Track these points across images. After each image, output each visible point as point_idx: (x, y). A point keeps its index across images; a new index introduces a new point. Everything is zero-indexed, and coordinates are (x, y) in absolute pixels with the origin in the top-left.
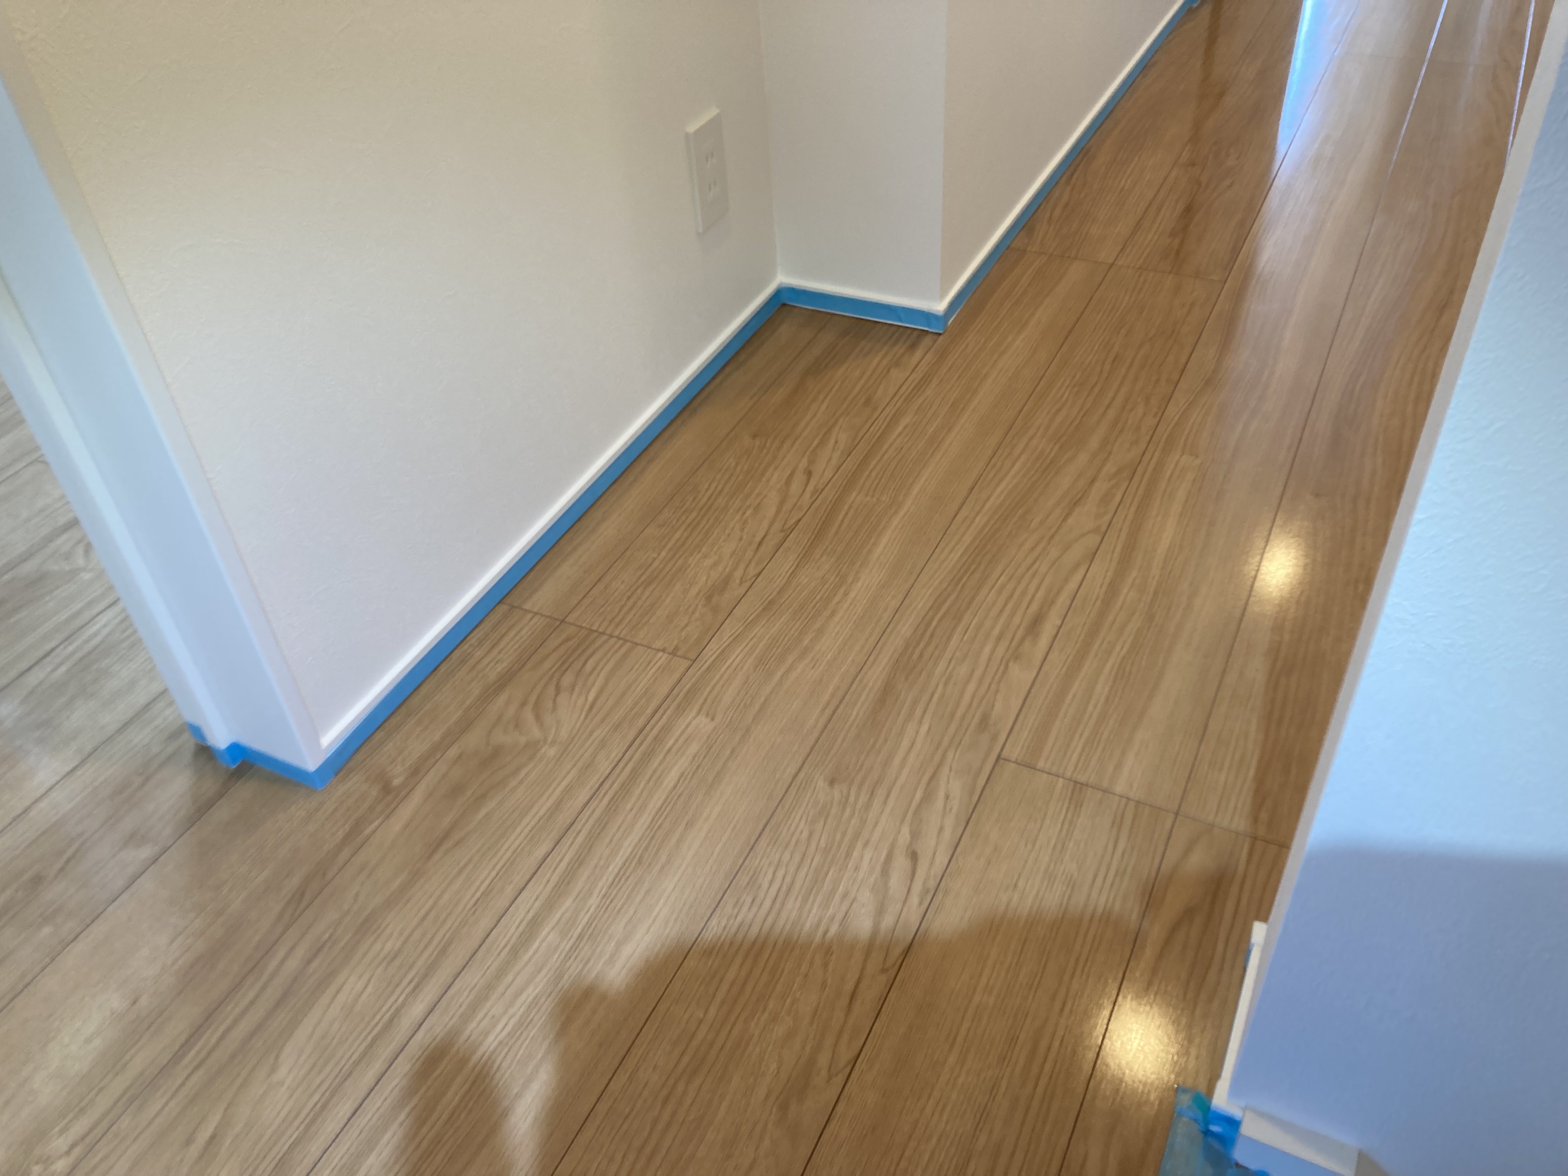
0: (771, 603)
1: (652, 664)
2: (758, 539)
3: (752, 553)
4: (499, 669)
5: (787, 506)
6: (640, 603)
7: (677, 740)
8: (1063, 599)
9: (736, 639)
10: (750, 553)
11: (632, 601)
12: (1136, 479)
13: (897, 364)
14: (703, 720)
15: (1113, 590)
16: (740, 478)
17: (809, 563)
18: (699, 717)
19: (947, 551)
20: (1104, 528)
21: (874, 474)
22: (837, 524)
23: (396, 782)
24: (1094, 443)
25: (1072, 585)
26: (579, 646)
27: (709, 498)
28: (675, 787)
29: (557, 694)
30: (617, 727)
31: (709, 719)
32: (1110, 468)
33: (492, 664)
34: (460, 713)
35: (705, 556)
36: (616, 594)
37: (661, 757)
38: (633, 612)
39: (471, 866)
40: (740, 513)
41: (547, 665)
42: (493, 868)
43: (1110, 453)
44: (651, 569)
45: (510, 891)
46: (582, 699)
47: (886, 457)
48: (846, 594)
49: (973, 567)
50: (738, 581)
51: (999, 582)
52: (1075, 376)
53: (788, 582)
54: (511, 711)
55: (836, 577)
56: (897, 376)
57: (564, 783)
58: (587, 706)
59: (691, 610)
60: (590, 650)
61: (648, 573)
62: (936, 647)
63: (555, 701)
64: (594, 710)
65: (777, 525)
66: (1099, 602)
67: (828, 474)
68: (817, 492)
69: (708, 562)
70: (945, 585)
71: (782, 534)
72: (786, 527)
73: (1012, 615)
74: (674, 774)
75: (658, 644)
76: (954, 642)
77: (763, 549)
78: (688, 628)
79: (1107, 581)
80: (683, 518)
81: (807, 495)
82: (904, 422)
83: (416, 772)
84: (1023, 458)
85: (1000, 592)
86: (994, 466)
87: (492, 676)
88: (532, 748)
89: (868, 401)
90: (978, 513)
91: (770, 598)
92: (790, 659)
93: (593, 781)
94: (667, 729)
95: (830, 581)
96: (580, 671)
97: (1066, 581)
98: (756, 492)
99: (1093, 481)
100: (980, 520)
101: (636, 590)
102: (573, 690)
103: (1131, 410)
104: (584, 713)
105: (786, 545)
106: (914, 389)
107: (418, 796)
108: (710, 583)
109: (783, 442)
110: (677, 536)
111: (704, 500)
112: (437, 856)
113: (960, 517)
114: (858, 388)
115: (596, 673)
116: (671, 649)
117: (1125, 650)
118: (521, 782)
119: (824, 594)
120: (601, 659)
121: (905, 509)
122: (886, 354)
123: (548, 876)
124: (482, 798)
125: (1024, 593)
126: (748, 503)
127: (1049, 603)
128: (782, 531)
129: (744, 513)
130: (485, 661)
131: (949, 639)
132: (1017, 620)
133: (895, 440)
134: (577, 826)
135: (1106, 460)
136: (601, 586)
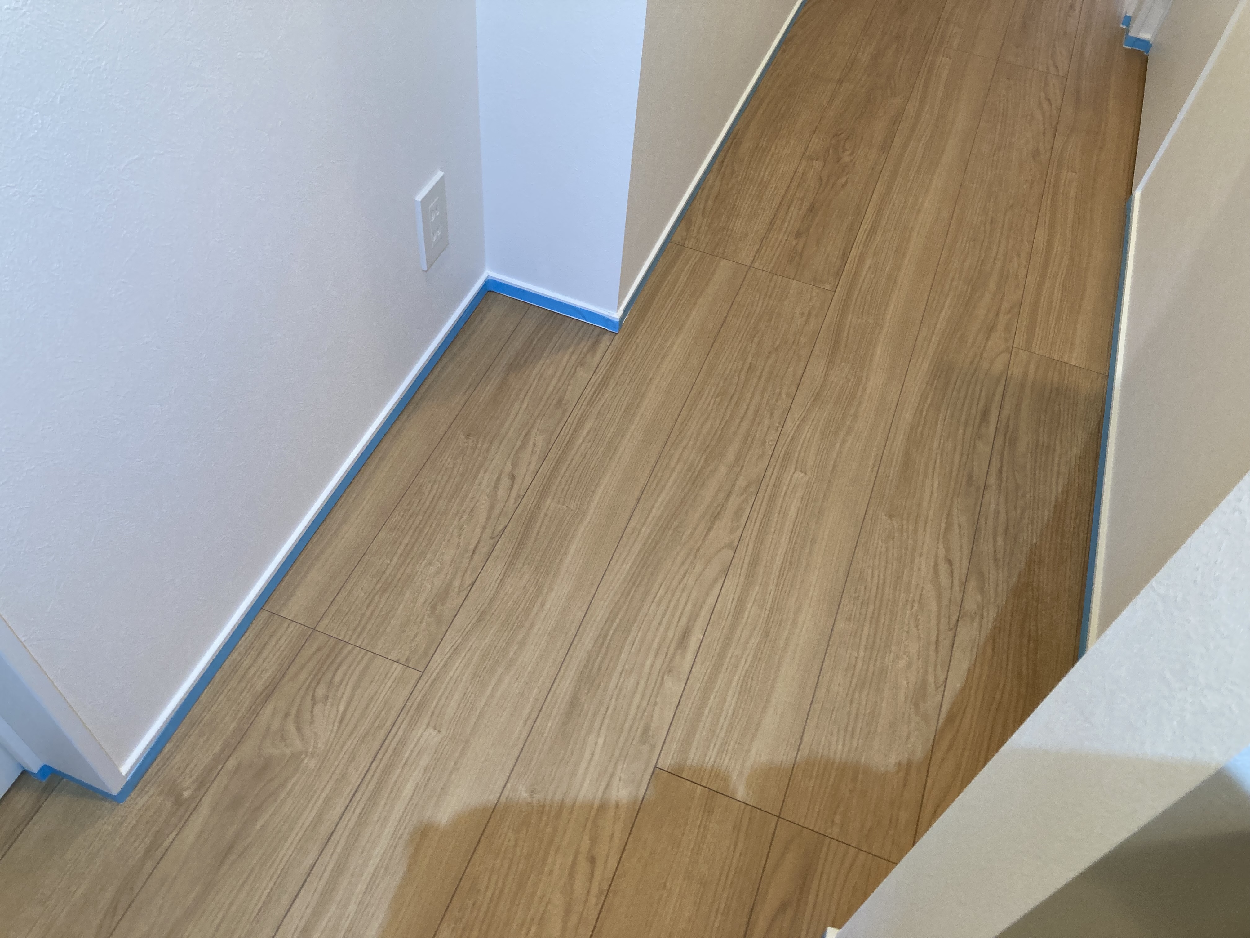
0: (483, 613)
1: (389, 675)
2: (472, 547)
3: (468, 560)
4: (265, 678)
5: (496, 512)
6: (377, 611)
7: (412, 752)
8: (704, 613)
9: (456, 651)
10: (466, 561)
11: (371, 608)
12: (760, 495)
13: (582, 363)
14: (431, 732)
15: (741, 603)
16: (457, 480)
17: (513, 573)
18: (428, 729)
19: (619, 563)
20: (735, 544)
21: (564, 481)
22: (535, 532)
23: (186, 794)
24: (730, 457)
25: (711, 600)
26: (328, 656)
27: (432, 501)
28: (411, 799)
29: (314, 704)
30: (362, 741)
31: (436, 732)
32: (741, 482)
33: (258, 674)
34: (234, 724)
35: (430, 564)
36: (357, 602)
37: (399, 770)
38: (372, 621)
39: (252, 878)
40: (457, 518)
41: (304, 675)
42: (271, 879)
43: (742, 467)
44: (385, 576)
45: (285, 900)
46: (335, 709)
47: (573, 463)
48: (543, 605)
49: (639, 579)
50: (456, 590)
51: (658, 596)
52: (718, 384)
53: (497, 592)
54: (276, 724)
55: (535, 588)
56: (582, 375)
57: (324, 795)
58: (338, 718)
59: (418, 620)
60: (339, 660)
61: (383, 580)
62: (611, 660)
63: (312, 712)
64: (345, 722)
65: (489, 531)
66: (730, 618)
67: (528, 480)
68: (520, 498)
69: (432, 569)
70: (617, 599)
71: (492, 542)
72: (496, 533)
73: (667, 630)
74: (409, 787)
75: (393, 656)
76: (623, 656)
77: (476, 557)
78: (417, 639)
79: (737, 595)
80: (411, 521)
81: (512, 501)
82: (588, 426)
83: (202, 784)
84: (678, 468)
85: (658, 606)
86: (656, 476)
87: (259, 687)
88: (297, 757)
89: (560, 401)
90: (644, 524)
91: (482, 609)
92: (500, 670)
93: (347, 792)
94: (403, 742)
95: (530, 591)
96: (331, 682)
97: (707, 595)
98: (470, 496)
99: (729, 495)
100: (645, 531)
101: (373, 598)
102: (326, 701)
103: (759, 424)
104: (336, 725)
105: (494, 553)
106: (595, 392)
107: (204, 809)
108: (434, 592)
109: (491, 443)
110: (406, 541)
111: (427, 503)
112: (225, 868)
113: (629, 529)
114: (551, 388)
115: (344, 683)
116: (403, 661)
117: (748, 664)
118: (289, 794)
119: (525, 604)
120: (348, 670)
121: (588, 518)
122: (573, 353)
123: (315, 884)
124: (258, 810)
125: (676, 608)
126: (464, 507)
127: (693, 618)
128: (492, 538)
129: (461, 517)
130: (253, 671)
131: (620, 652)
132: (670, 634)
133: (581, 445)
134: (336, 837)
135: (739, 474)
136: (344, 594)
